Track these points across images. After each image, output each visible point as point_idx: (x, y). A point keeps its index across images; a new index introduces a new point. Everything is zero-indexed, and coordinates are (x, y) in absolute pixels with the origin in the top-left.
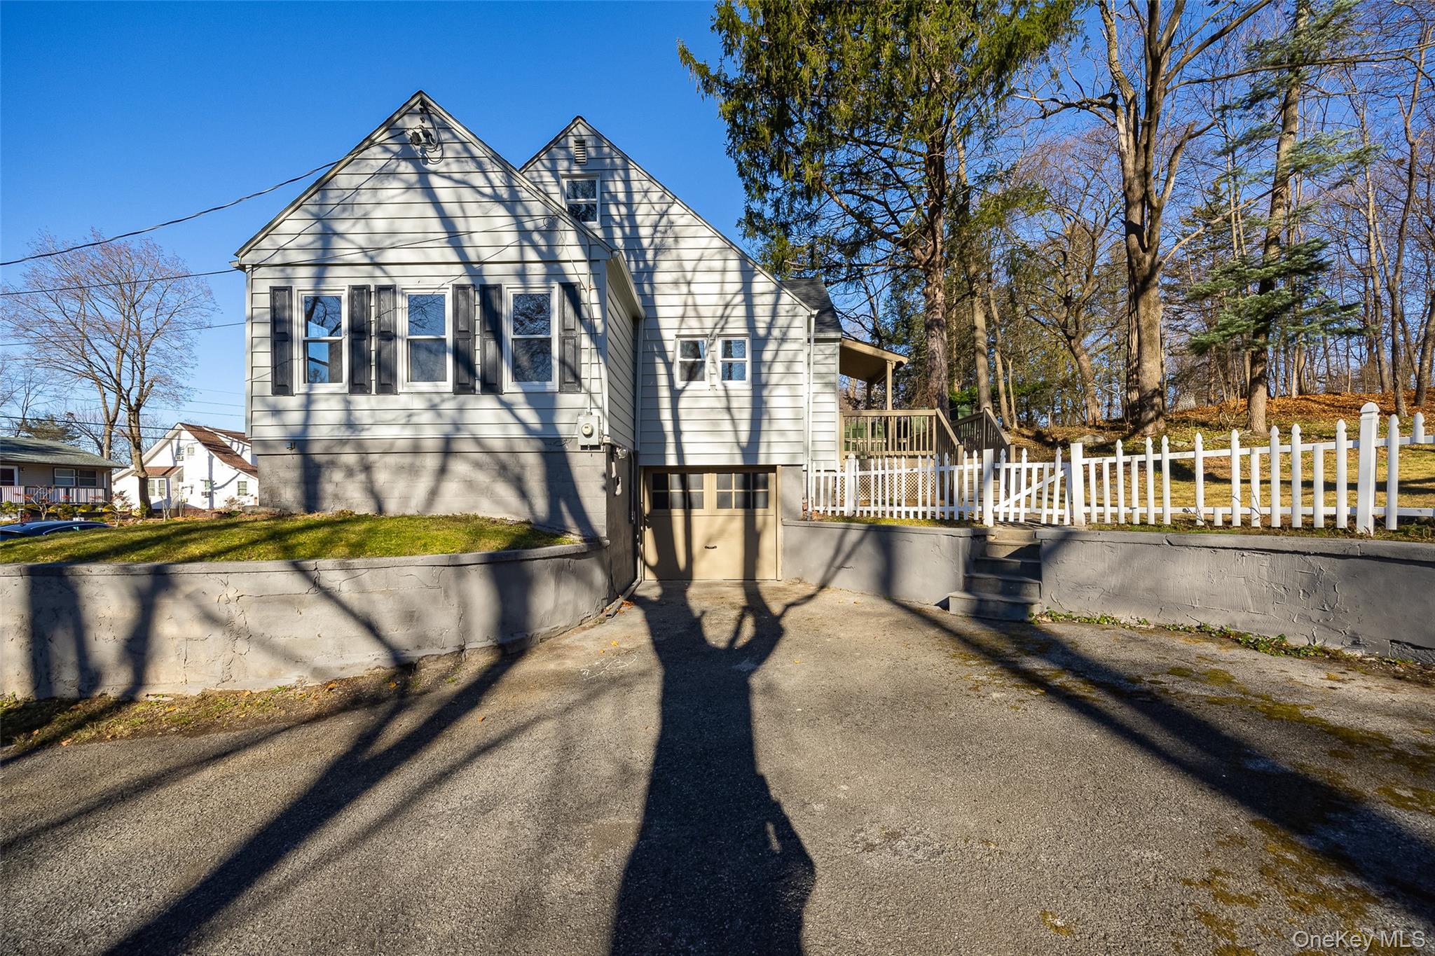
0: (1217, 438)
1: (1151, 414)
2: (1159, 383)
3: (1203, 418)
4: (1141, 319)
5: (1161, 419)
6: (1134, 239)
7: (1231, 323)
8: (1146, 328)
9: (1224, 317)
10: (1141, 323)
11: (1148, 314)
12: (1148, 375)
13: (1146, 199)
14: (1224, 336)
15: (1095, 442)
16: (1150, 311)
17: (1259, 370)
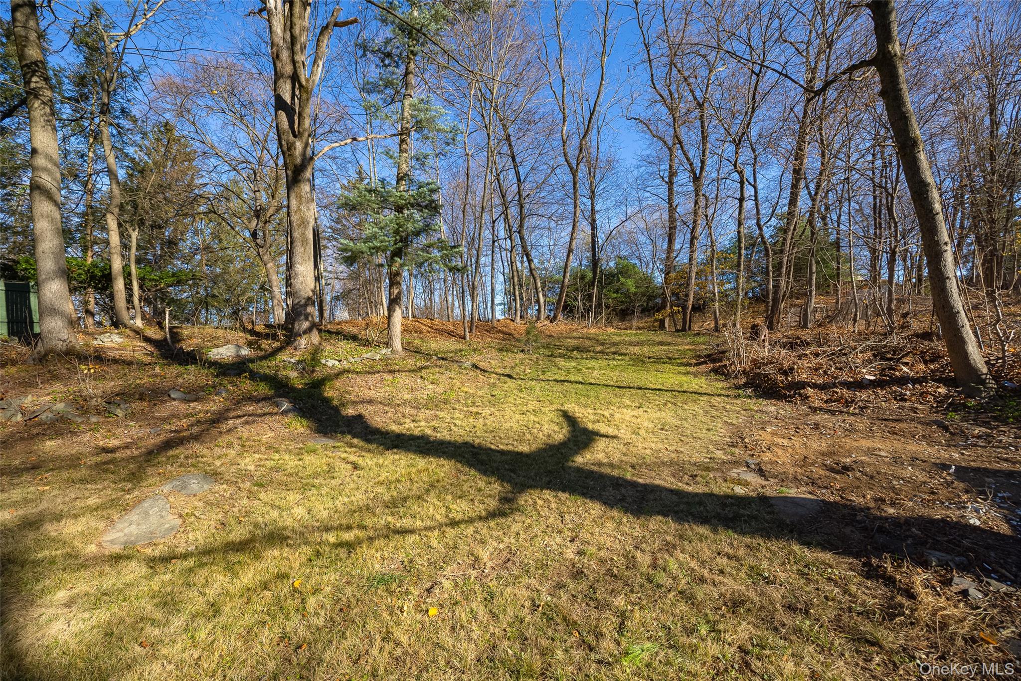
0: (365, 356)
1: (306, 325)
2: (313, 291)
3: (354, 330)
4: (293, 214)
5: (315, 332)
6: (283, 115)
7: (374, 237)
8: (299, 225)
9: (368, 231)
10: (292, 218)
11: (299, 209)
12: (301, 279)
13: (295, 78)
14: (370, 248)
15: (238, 356)
16: (302, 207)
17: (396, 291)
